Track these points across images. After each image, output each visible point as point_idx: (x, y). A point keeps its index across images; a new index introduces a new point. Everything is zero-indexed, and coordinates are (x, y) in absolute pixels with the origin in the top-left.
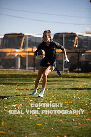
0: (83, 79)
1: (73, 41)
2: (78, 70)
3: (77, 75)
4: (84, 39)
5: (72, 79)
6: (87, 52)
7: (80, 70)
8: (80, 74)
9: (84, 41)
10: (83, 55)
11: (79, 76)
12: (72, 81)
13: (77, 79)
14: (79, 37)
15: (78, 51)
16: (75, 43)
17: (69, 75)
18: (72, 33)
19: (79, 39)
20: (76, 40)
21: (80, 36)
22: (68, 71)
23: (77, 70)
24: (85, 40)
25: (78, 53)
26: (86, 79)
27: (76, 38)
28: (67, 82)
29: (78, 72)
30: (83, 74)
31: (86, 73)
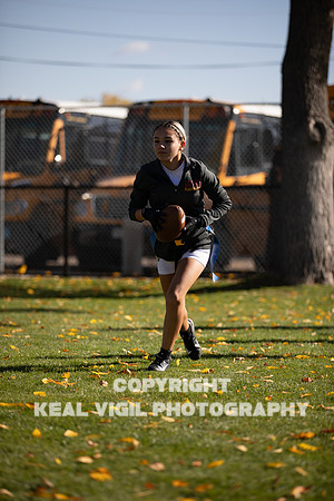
0: (88, 300)
1: (44, 137)
2: (66, 263)
3: (59, 283)
4: (90, 126)
5: (38, 303)
6: (105, 183)
7: (73, 261)
8: (73, 280)
9: (93, 139)
10: (86, 196)
11: (69, 290)
12: (39, 310)
13: (61, 303)
14: (71, 119)
15: (66, 182)
16: (53, 144)
17: (28, 284)
18: (38, 102)
19: (68, 128)
20: (55, 131)
21: (73, 114)
22: (23, 270)
23: (61, 261)
24: (95, 132)
25: (67, 188)
26: (100, 301)
27: (59, 124)
28: (18, 315)
29: (65, 272)
30: (85, 282)
31: (100, 276)
